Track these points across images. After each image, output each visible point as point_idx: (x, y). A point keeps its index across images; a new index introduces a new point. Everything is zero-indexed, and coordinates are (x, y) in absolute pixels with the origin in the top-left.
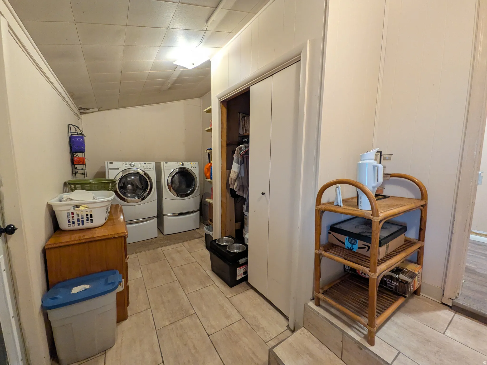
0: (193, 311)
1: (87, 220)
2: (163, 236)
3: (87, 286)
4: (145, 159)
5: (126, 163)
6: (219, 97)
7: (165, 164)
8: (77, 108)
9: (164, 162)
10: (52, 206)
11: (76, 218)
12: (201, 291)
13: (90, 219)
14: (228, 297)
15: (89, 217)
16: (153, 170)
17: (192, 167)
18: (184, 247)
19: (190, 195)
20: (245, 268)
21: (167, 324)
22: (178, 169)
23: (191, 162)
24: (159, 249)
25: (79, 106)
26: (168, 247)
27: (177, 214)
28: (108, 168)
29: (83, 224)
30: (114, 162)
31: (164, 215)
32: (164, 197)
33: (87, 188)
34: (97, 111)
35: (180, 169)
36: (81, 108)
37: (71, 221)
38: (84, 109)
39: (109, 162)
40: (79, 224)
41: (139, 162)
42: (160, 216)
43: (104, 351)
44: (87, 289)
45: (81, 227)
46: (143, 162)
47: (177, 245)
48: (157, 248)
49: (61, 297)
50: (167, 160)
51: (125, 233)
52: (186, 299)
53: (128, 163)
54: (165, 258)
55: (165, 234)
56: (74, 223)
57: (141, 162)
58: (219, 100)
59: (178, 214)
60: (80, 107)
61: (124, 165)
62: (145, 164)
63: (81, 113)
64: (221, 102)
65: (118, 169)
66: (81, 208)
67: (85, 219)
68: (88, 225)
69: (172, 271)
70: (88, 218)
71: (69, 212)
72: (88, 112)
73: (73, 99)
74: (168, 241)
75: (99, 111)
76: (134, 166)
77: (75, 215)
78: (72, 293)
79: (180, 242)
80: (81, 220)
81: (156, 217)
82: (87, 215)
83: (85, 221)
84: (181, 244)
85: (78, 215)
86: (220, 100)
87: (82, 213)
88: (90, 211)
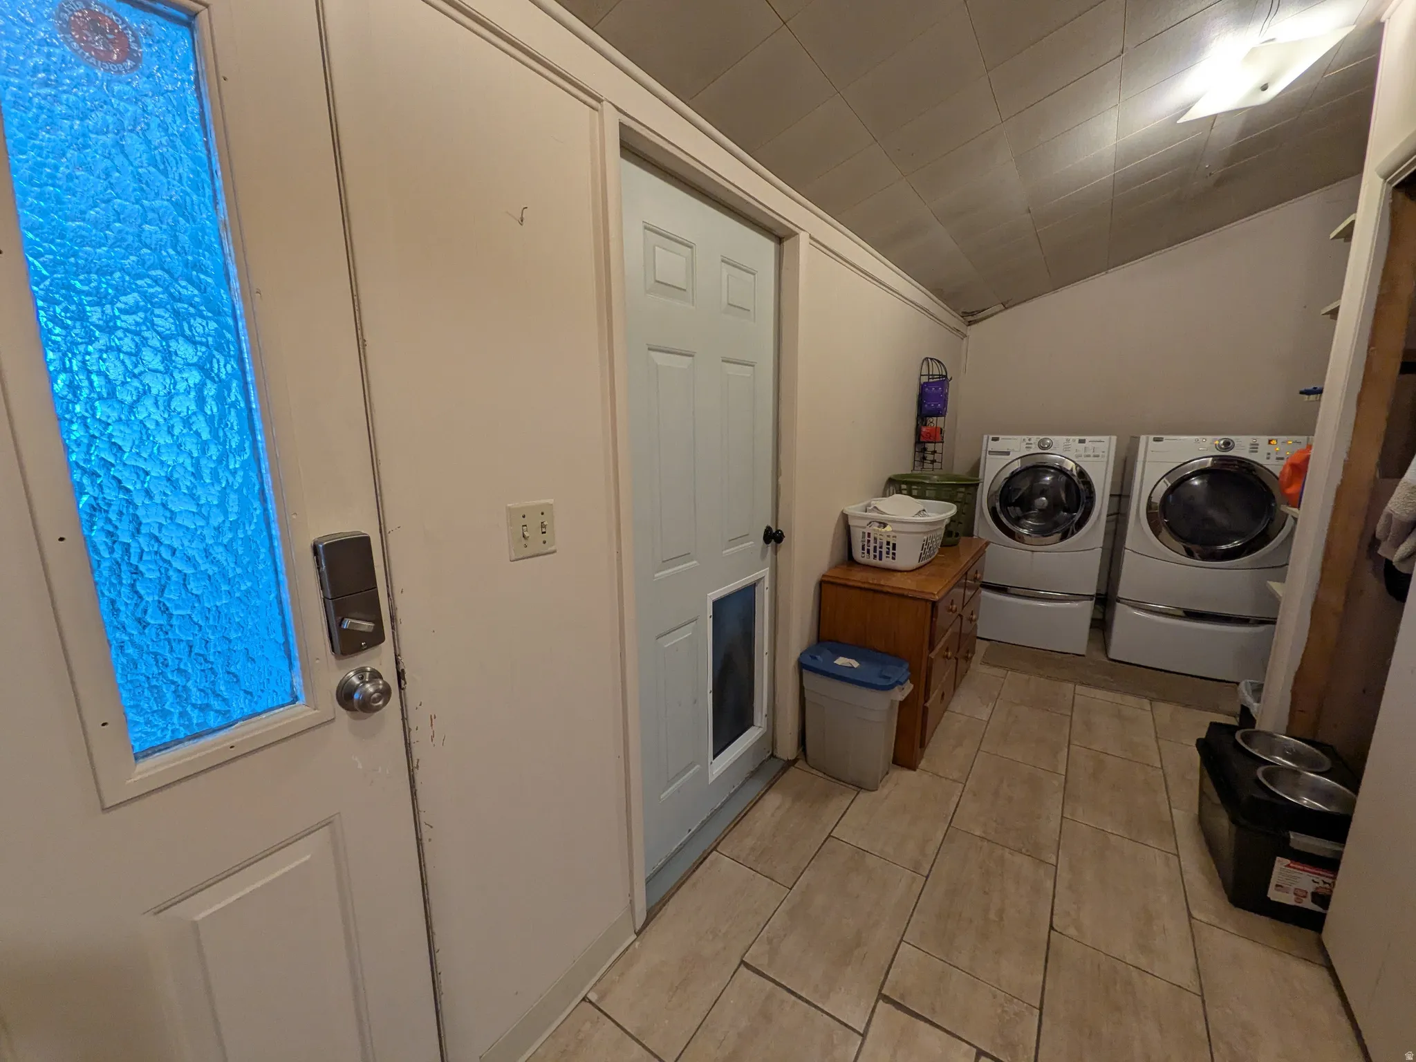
0: (1054, 858)
1: (888, 553)
2: (1105, 660)
3: (856, 664)
4: (1081, 429)
5: (1030, 440)
6: (1386, 170)
7: (1152, 443)
8: (957, 315)
9: (1152, 437)
10: (849, 517)
11: (872, 544)
12: (1112, 838)
13: (891, 551)
14: (1195, 913)
15: (891, 547)
16: (1105, 459)
17: (1273, 457)
18: (1150, 713)
19: (1244, 556)
20: (1325, 883)
21: (977, 833)
22: (1211, 459)
23: (1270, 437)
24: (1071, 686)
25: (962, 310)
26: (1099, 694)
27: (1181, 613)
28: (986, 450)
29: (880, 559)
30: (1001, 437)
31: (1118, 600)
32: (1128, 544)
33: (915, 492)
34: (1001, 311)
35: (1221, 462)
36: (965, 313)
37: (866, 548)
38: (972, 314)
39: (991, 437)
40: (875, 556)
41: (1065, 437)
42: (1105, 601)
43: (860, 787)
44: (853, 667)
45: (877, 562)
46: (1077, 438)
47: (1130, 700)
48: (1064, 680)
49: (821, 660)
50: (1161, 430)
51: (934, 595)
52: (1054, 823)
53: (1035, 439)
54: (1070, 714)
55: (1111, 656)
56: (868, 551)
57: (1071, 438)
58: (1388, 180)
59: (1184, 612)
60: (963, 312)
61: (1024, 445)
62: (1082, 441)
63: (969, 322)
64: (1397, 187)
65: (1008, 453)
66: (888, 528)
67: (884, 550)
68: (887, 562)
69: (1066, 750)
70: (888, 548)
71: (864, 530)
72: (981, 316)
73: (945, 300)
74: (1108, 678)
75: (1006, 308)
76: (1049, 447)
77: (872, 539)
78: (835, 662)
79: (1146, 698)
80: (878, 549)
81: (1092, 600)
82: (888, 543)
83: (884, 555)
84: (1146, 702)
85: (875, 539)
86: (1390, 183)
87: (881, 537)
88: (893, 537)
